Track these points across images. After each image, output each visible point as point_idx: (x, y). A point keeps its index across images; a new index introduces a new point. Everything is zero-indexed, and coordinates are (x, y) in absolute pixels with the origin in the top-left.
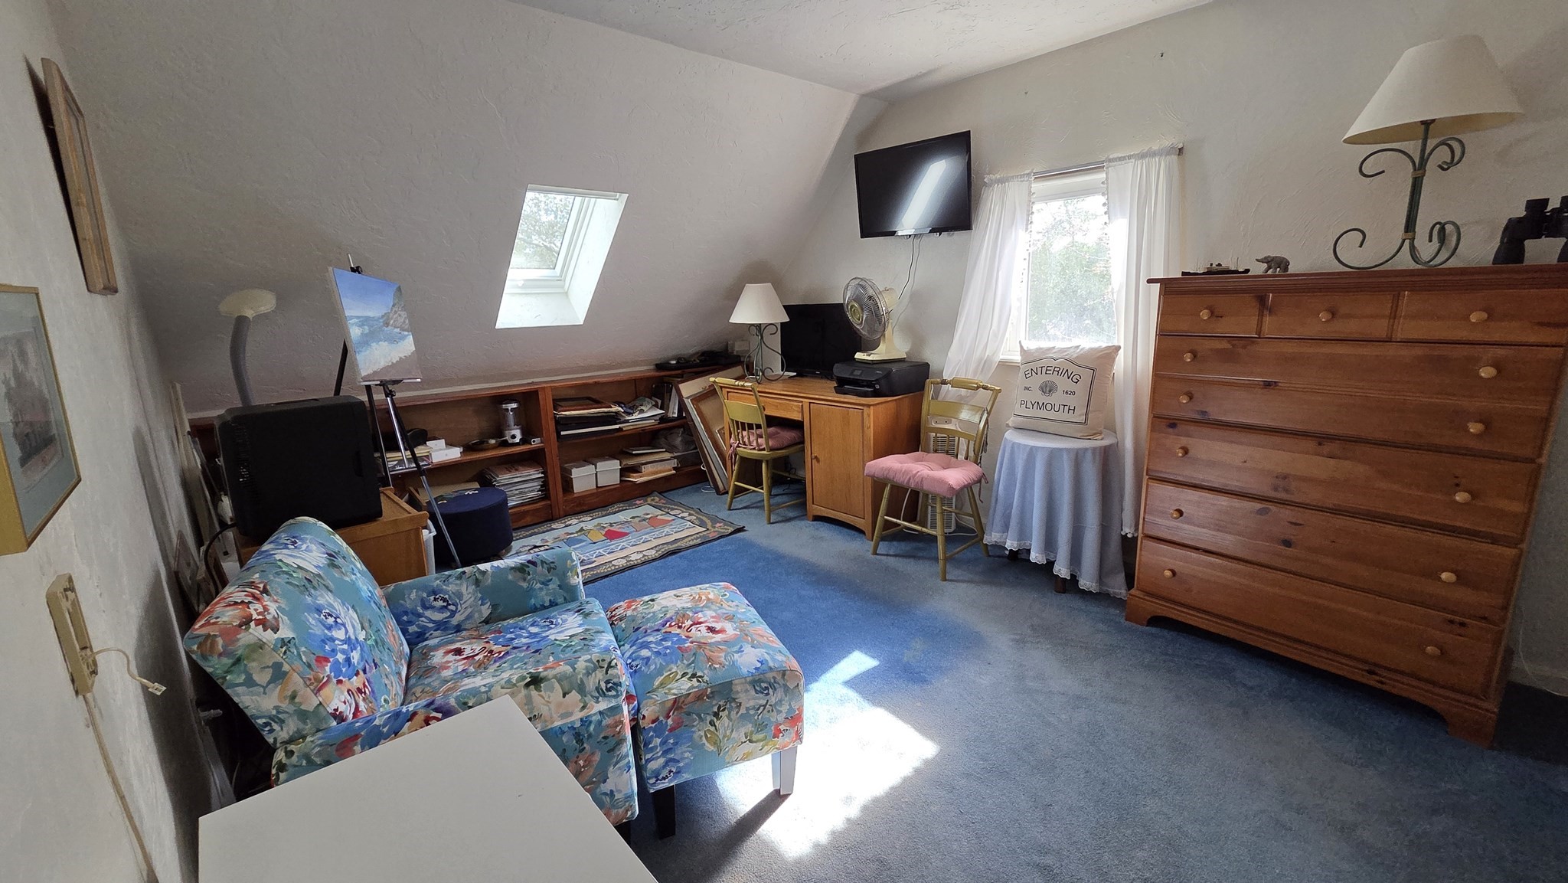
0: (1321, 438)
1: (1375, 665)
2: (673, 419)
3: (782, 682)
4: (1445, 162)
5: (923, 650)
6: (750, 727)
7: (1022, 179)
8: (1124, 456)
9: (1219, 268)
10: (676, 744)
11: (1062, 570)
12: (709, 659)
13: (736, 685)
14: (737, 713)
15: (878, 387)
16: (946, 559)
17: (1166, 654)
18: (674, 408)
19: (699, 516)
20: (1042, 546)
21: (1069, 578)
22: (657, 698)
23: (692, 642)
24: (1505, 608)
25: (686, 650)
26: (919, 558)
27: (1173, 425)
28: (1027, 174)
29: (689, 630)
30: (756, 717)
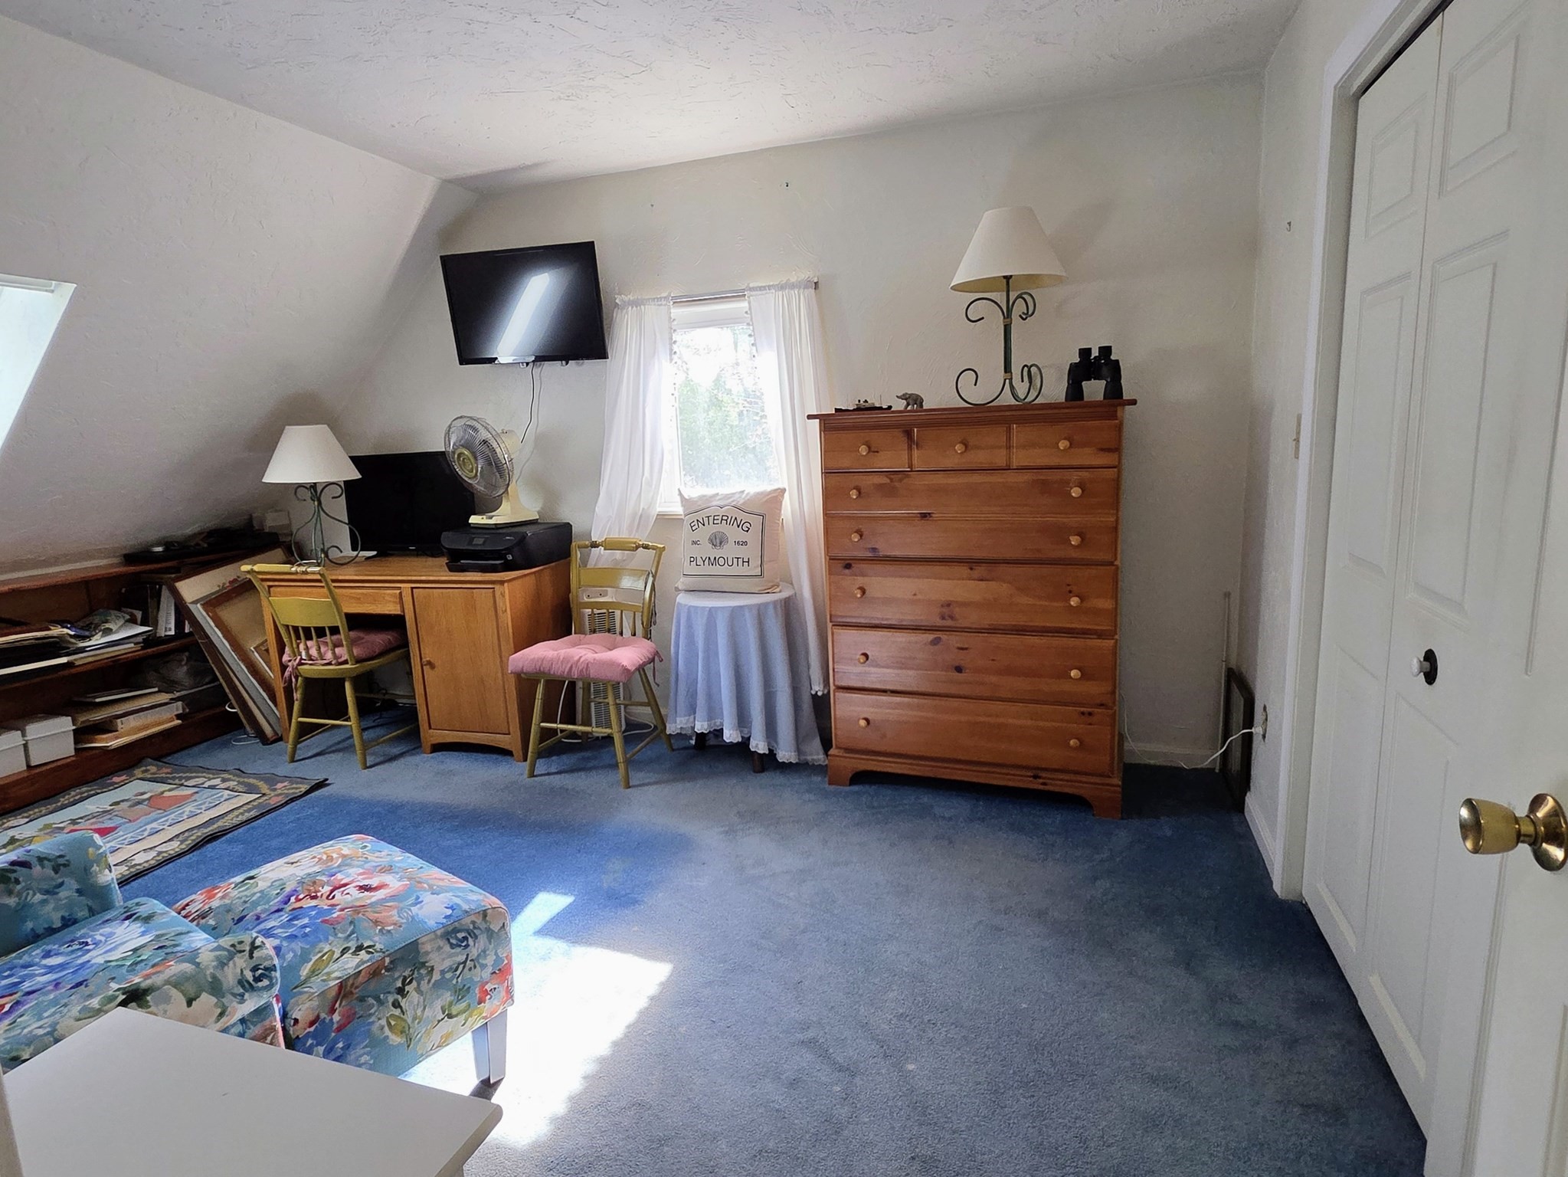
0: (972, 563)
1: (1038, 768)
2: (169, 639)
3: (483, 926)
4: (1023, 313)
5: (624, 870)
6: (448, 997)
7: (660, 303)
8: (804, 607)
9: (867, 405)
10: (347, 1047)
11: (759, 745)
12: (376, 923)
13: (423, 944)
14: (429, 981)
15: (510, 557)
16: (629, 762)
17: (873, 807)
18: (167, 622)
19: (242, 780)
20: (736, 721)
21: (767, 752)
22: (312, 990)
23: (342, 910)
24: (1113, 693)
25: (337, 921)
26: (590, 769)
27: (848, 566)
28: (665, 298)
29: (330, 896)
30: (454, 982)
